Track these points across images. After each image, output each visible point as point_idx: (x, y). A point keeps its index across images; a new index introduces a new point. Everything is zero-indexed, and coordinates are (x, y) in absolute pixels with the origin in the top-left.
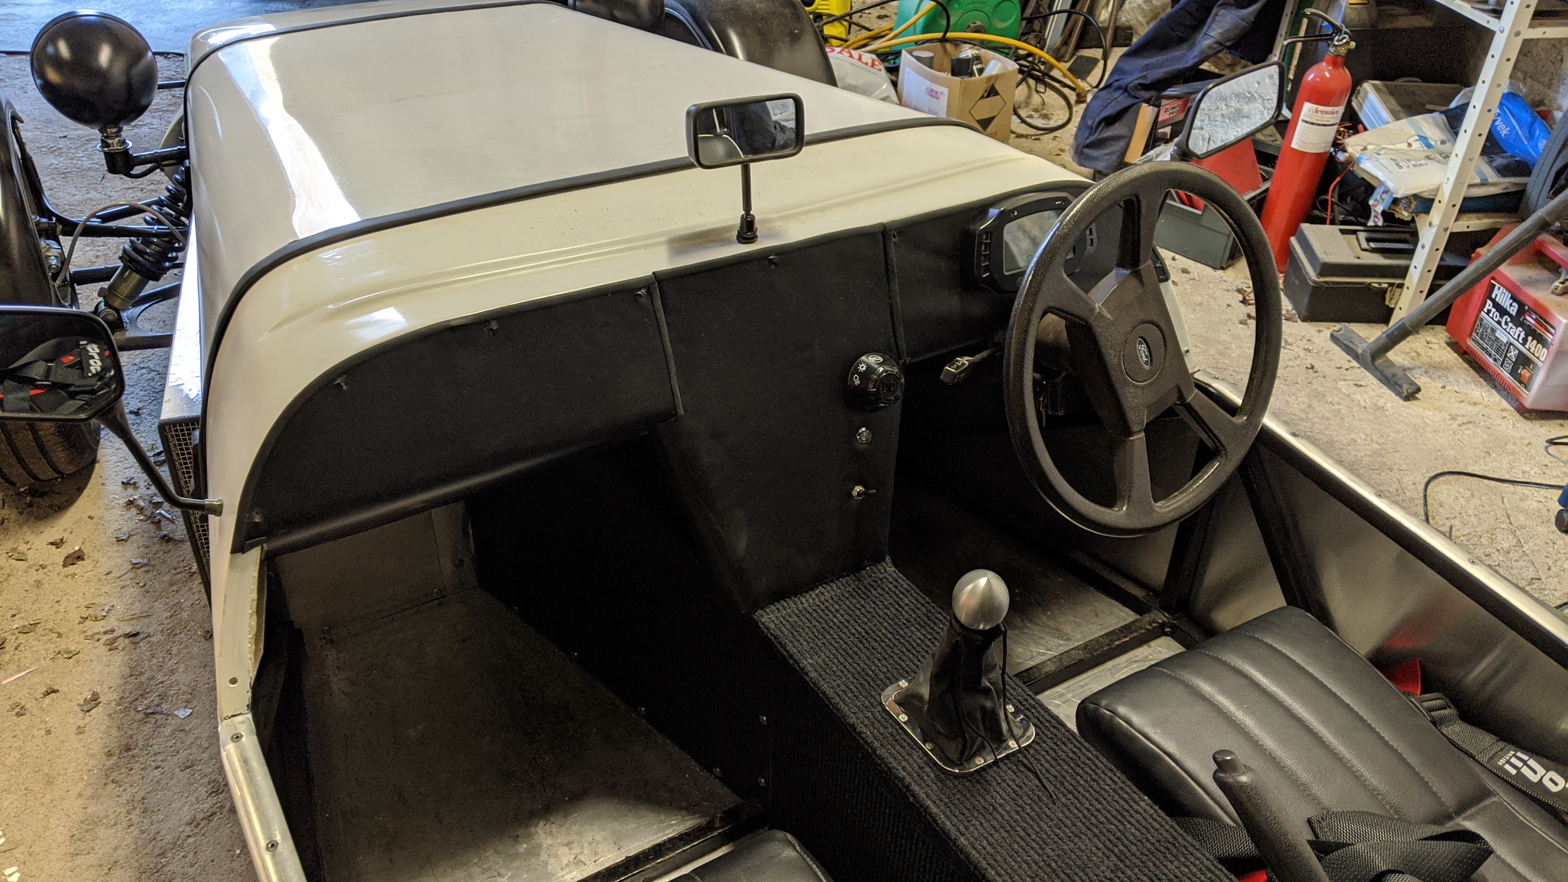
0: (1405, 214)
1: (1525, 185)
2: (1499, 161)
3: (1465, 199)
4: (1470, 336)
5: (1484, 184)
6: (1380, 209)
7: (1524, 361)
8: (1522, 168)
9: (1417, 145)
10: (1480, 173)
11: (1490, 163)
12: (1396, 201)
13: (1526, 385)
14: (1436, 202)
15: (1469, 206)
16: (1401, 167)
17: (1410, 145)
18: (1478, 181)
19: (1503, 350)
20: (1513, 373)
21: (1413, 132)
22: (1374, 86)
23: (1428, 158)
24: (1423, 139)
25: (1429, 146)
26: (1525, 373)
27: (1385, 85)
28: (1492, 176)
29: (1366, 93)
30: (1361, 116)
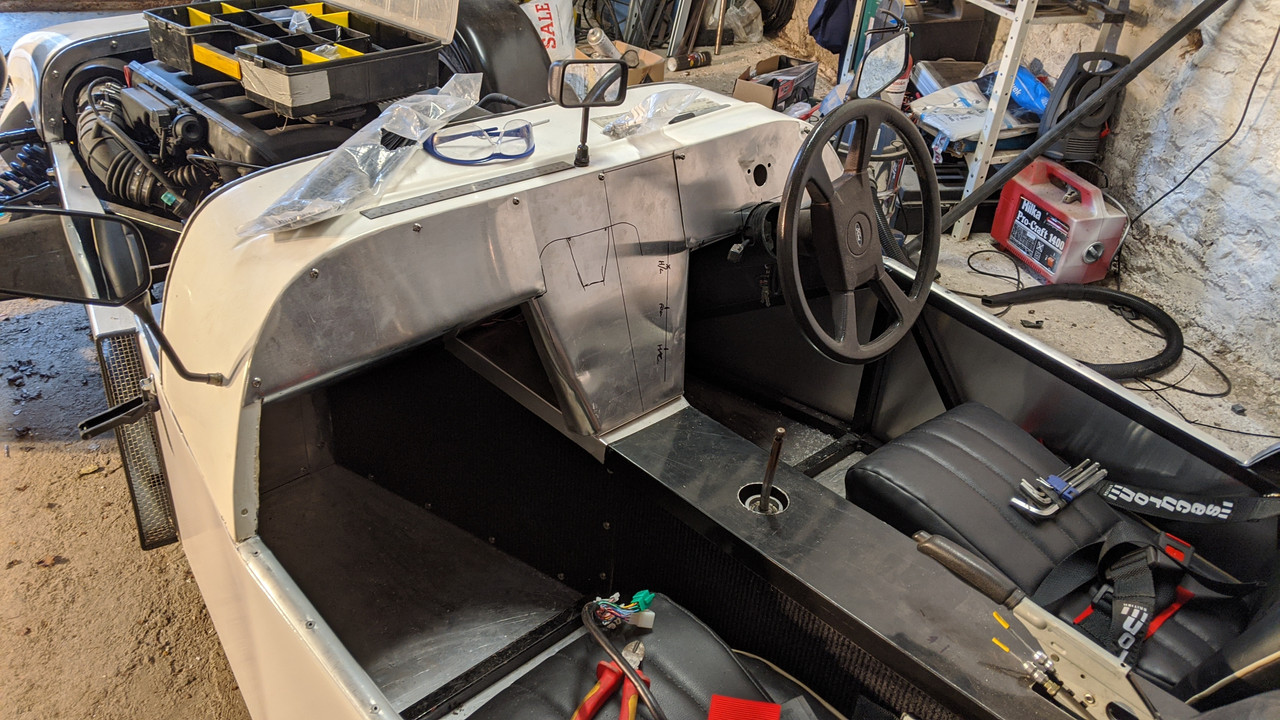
0: (959, 153)
1: (1037, 129)
2: (1018, 112)
3: (998, 140)
4: (1009, 238)
5: (1009, 129)
6: (940, 151)
7: (1048, 251)
8: (1032, 117)
9: (960, 105)
10: (1006, 121)
11: (1012, 113)
12: (951, 144)
13: (1051, 267)
14: (979, 144)
15: (1002, 146)
16: (953, 120)
17: (955, 105)
18: (1006, 127)
19: (1032, 245)
20: (1041, 261)
21: (956, 95)
22: (925, 64)
23: (969, 113)
24: (963, 100)
25: (968, 105)
26: (1051, 260)
27: (932, 64)
28: (1015, 124)
29: (920, 70)
30: (918, 87)
